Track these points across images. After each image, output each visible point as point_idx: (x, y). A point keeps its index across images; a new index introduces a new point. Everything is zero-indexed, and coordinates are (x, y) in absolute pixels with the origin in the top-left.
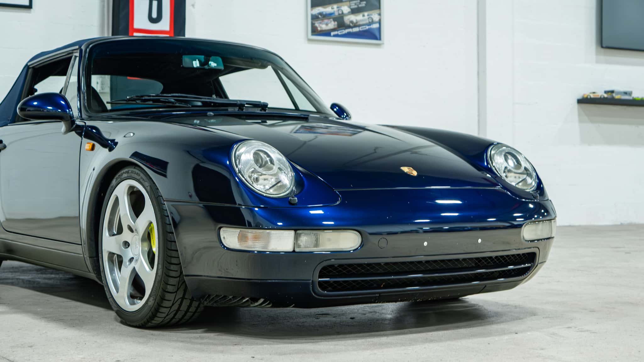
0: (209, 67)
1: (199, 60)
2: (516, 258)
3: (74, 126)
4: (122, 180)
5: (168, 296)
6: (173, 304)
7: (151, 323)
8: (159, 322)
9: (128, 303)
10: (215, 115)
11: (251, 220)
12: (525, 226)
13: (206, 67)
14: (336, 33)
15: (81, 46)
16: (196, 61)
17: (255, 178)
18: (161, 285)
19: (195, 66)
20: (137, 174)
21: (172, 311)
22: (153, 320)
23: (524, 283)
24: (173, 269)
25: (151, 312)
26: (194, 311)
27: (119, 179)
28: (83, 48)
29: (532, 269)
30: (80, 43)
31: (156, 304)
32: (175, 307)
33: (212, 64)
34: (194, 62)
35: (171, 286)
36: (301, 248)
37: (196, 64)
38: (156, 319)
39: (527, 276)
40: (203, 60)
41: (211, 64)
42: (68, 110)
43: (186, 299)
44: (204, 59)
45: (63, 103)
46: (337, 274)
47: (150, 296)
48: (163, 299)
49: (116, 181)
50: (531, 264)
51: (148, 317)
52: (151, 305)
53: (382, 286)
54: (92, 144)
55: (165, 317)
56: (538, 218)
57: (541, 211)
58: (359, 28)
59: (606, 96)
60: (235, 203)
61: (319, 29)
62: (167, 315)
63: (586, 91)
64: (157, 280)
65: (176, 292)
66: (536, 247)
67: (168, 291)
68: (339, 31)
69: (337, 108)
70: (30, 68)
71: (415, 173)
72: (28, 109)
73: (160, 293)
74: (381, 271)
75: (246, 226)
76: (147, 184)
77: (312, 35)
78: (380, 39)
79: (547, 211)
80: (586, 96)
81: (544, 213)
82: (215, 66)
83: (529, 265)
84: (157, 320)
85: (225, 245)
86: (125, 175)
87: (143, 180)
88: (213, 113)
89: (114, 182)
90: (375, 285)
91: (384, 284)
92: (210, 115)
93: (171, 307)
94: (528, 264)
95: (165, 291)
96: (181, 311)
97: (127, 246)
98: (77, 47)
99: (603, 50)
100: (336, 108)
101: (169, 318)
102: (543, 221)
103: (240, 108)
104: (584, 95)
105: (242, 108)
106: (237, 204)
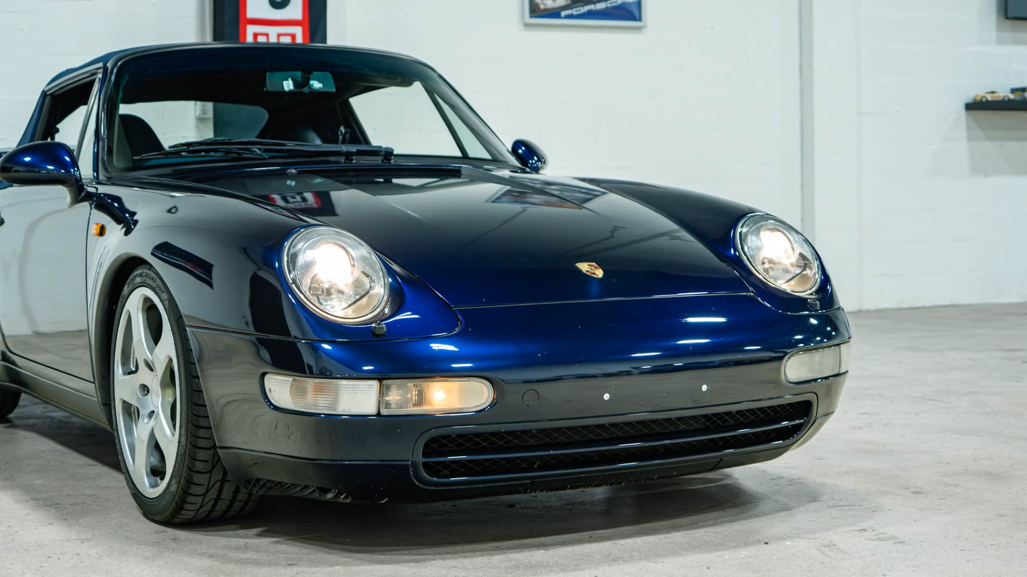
0: (310, 90)
1: (292, 80)
2: (776, 411)
3: (83, 194)
4: (134, 287)
5: (197, 478)
6: (208, 491)
7: (177, 518)
8: (190, 517)
9: (147, 484)
10: (299, 173)
11: (312, 363)
12: (789, 358)
13: (306, 90)
14: (569, 12)
15: (107, 63)
16: (288, 80)
17: (325, 289)
18: (186, 460)
19: (286, 89)
20: (152, 279)
21: (208, 500)
22: (180, 514)
23: (794, 449)
24: (203, 436)
25: (174, 502)
26: (245, 499)
27: (132, 286)
28: (109, 65)
29: (805, 428)
30: (104, 59)
31: (180, 489)
32: (213, 494)
33: (315, 84)
34: (285, 83)
35: (201, 463)
36: (390, 408)
37: (288, 85)
38: (183, 512)
39: (795, 440)
40: (299, 79)
41: (312, 84)
42: (72, 170)
43: (228, 481)
44: (302, 77)
45: (68, 159)
46: (457, 448)
47: (172, 477)
48: (189, 482)
49: (128, 288)
50: (804, 419)
51: (171, 509)
52: (174, 491)
53: (536, 466)
54: (100, 225)
55: (198, 510)
56: (821, 341)
57: (827, 328)
58: (606, 4)
59: (1012, 96)
60: (289, 334)
61: (542, 7)
62: (201, 507)
63: (979, 90)
64: (180, 453)
65: (210, 471)
66: (811, 392)
67: (197, 470)
68: (574, 10)
69: (523, 148)
70: (48, 95)
71: (600, 273)
72: (16, 168)
73: (184, 474)
74: (533, 442)
75: (306, 373)
76: (165, 296)
77: (531, 17)
78: (640, 20)
79: (835, 328)
80: (979, 98)
81: (830, 332)
82: (320, 88)
83: (803, 421)
84: (186, 515)
85: (273, 401)
86: (138, 280)
87: (160, 290)
88: (295, 169)
89: (126, 290)
90: (524, 465)
91: (538, 462)
92: (292, 173)
93: (205, 495)
94: (798, 420)
95: (191, 469)
96: (222, 499)
97: (146, 393)
98: (101, 65)
99: (1008, 22)
100: (521, 149)
101: (205, 511)
102: (830, 347)
103: (346, 159)
104: (977, 96)
105: (350, 158)
106: (293, 337)
